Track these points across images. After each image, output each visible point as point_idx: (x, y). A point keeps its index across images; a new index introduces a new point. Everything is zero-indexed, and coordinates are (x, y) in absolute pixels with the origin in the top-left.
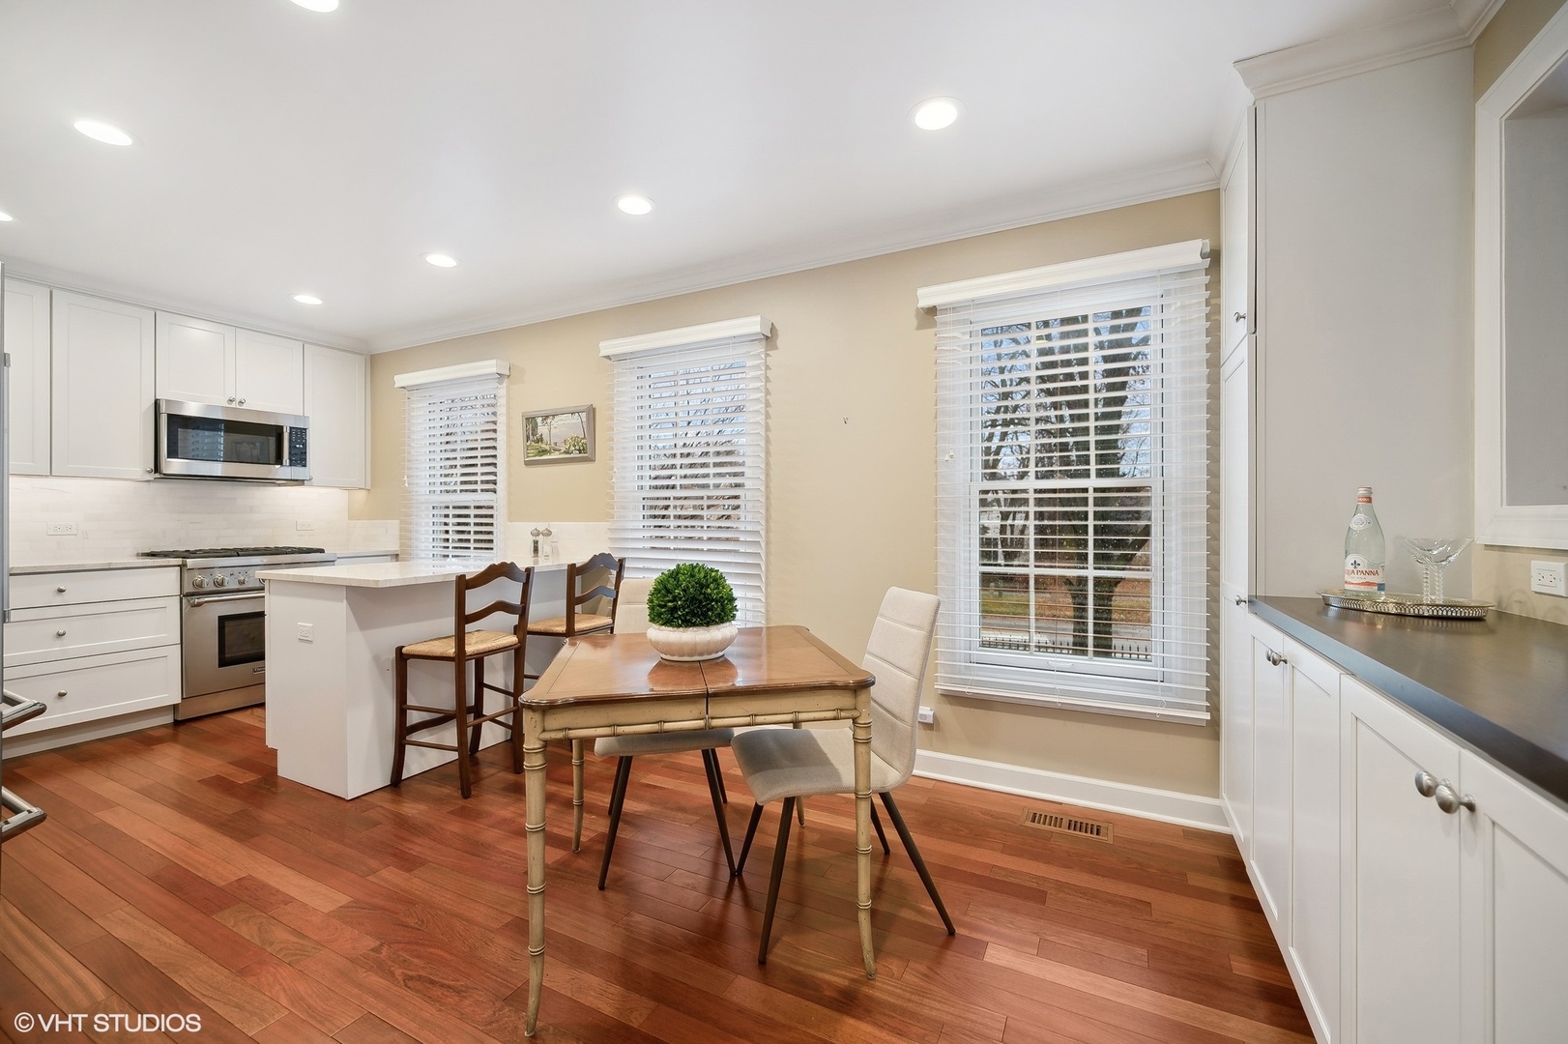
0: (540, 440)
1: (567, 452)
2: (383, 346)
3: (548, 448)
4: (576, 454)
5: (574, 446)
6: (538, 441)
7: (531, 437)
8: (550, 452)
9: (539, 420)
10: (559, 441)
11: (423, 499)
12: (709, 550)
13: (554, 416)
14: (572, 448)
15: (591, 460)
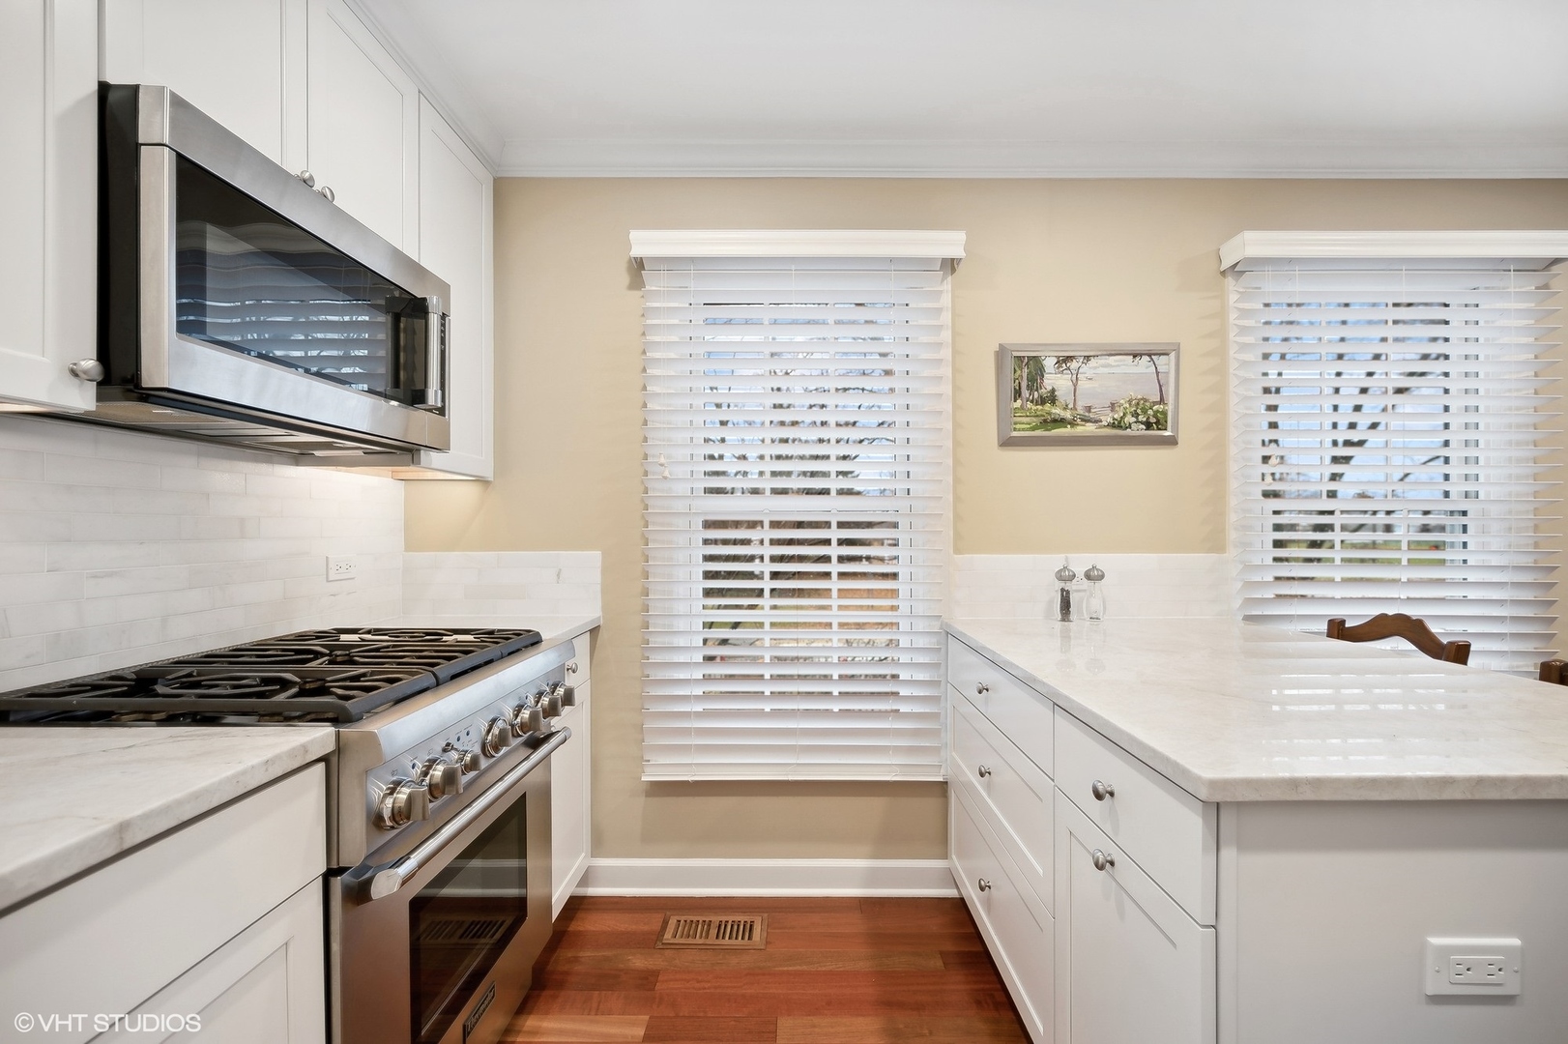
0: (1052, 398)
1: (1117, 425)
2: (527, 162)
3: (1068, 415)
4: (1139, 430)
5: (1135, 415)
6: (1042, 401)
7: (1025, 393)
8: (1073, 423)
9: (1049, 363)
10: (1099, 405)
11: (680, 506)
12: (1410, 581)
13: (1088, 358)
14: (1129, 419)
15: (1172, 442)
